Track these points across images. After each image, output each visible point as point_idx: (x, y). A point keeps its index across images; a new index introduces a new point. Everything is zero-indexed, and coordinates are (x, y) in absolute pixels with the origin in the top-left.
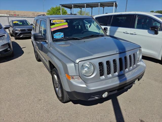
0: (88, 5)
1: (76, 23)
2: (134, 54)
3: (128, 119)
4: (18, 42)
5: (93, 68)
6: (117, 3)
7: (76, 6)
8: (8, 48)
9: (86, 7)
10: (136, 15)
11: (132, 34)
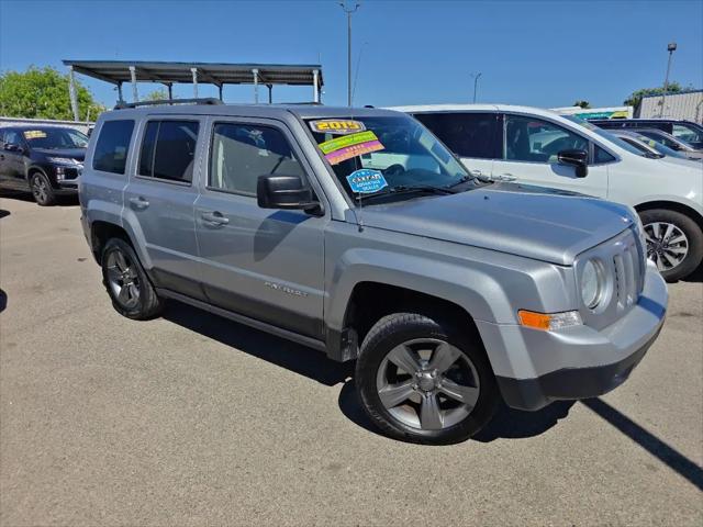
0: (205, 72)
7: (148, 73)
9: (199, 82)
10: (501, 115)
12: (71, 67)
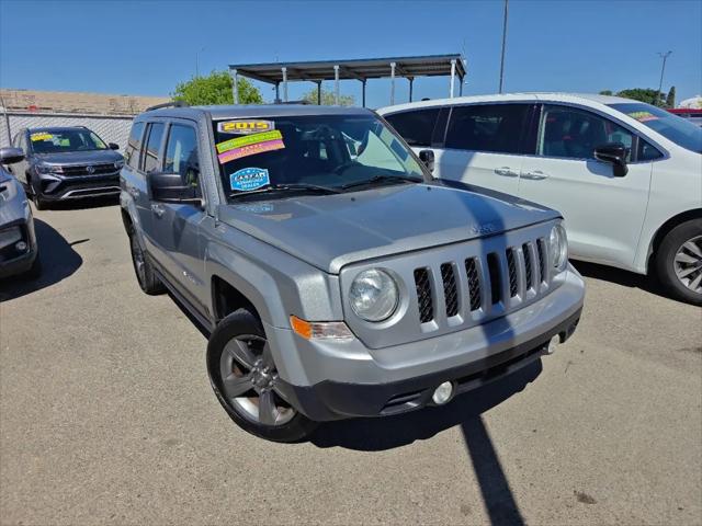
0: (348, 68)
1: (314, 134)
2: (538, 241)
3: (530, 495)
4: (52, 218)
5: (392, 292)
6: (465, 62)
7: (298, 73)
8: (17, 242)
9: (340, 78)
10: (539, 104)
11: (529, 177)
12: (235, 71)
